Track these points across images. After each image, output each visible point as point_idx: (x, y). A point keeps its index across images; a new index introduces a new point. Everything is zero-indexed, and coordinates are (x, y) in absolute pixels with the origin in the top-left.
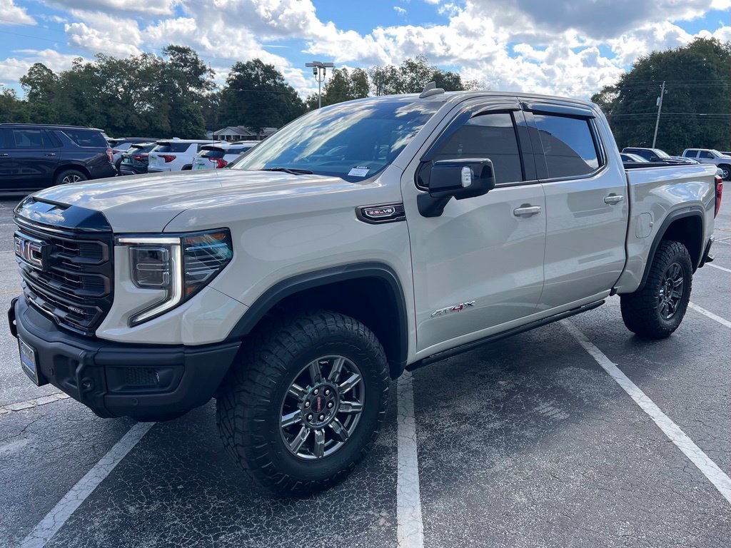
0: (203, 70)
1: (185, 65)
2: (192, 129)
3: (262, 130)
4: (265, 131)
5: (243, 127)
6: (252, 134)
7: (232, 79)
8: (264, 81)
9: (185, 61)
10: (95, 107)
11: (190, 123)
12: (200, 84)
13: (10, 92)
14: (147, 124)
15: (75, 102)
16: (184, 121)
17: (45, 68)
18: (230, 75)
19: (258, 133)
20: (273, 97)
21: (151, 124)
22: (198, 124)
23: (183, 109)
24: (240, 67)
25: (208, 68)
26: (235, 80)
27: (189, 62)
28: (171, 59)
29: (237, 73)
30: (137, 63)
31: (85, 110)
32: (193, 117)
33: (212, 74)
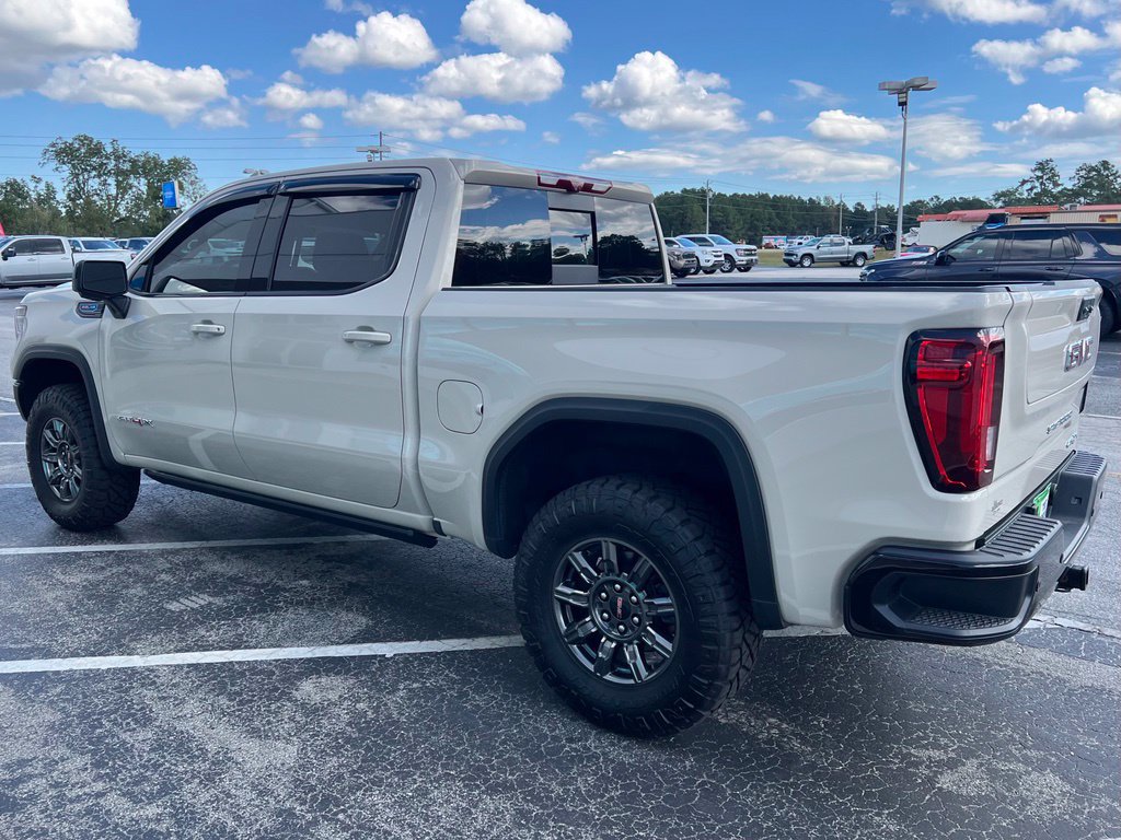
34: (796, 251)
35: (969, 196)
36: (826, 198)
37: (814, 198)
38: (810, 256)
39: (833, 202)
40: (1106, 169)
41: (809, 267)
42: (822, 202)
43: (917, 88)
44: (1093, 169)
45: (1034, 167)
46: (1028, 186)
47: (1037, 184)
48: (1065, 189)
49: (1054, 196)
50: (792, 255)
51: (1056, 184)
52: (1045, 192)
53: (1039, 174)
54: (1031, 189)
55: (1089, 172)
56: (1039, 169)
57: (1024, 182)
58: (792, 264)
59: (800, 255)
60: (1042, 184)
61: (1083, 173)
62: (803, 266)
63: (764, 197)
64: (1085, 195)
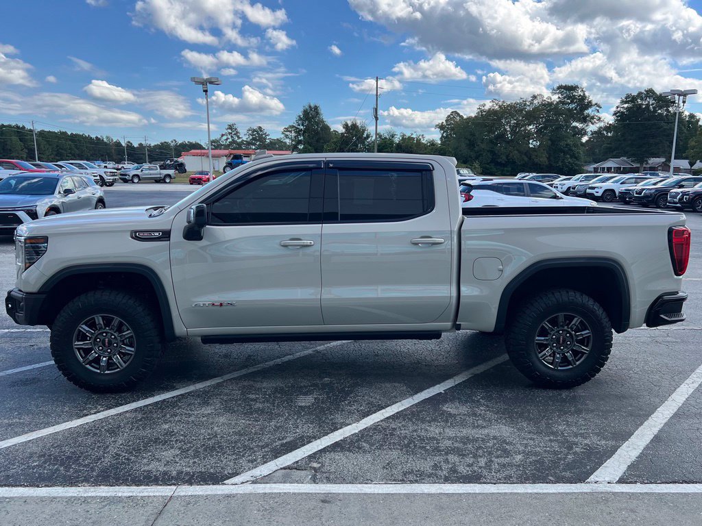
0: (589, 105)
1: (572, 102)
2: (569, 162)
3: (647, 161)
4: (649, 162)
5: (625, 158)
6: (635, 165)
7: (619, 112)
8: (655, 111)
9: (572, 98)
10: (483, 146)
11: (569, 156)
12: (584, 119)
13: (420, 137)
14: (526, 159)
15: (468, 142)
16: (562, 154)
17: (458, 114)
18: (617, 107)
19: (642, 164)
20: (662, 127)
21: (530, 159)
22: (576, 158)
23: (563, 143)
24: (630, 99)
25: (594, 103)
26: (622, 112)
27: (576, 98)
28: (559, 98)
29: (626, 106)
30: (525, 105)
31: (476, 149)
32: (572, 150)
33: (598, 108)
34: (128, 173)
35: (193, 141)
36: (107, 137)
37: (99, 137)
38: (137, 176)
39: (112, 140)
40: (261, 131)
41: (137, 183)
42: (105, 140)
43: (211, 83)
44: (254, 131)
45: (227, 127)
46: (225, 137)
47: (230, 137)
48: (243, 140)
49: (238, 144)
50: (126, 175)
51: (239, 138)
52: (234, 142)
53: (230, 131)
54: (227, 139)
55: (253, 132)
56: (230, 128)
57: (223, 135)
58: (126, 181)
59: (131, 175)
60: (232, 137)
61: (250, 132)
62: (133, 182)
63: (65, 133)
64: (254, 144)
